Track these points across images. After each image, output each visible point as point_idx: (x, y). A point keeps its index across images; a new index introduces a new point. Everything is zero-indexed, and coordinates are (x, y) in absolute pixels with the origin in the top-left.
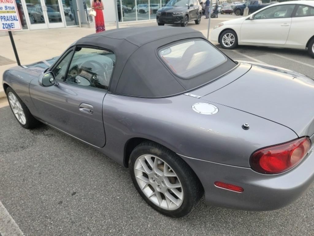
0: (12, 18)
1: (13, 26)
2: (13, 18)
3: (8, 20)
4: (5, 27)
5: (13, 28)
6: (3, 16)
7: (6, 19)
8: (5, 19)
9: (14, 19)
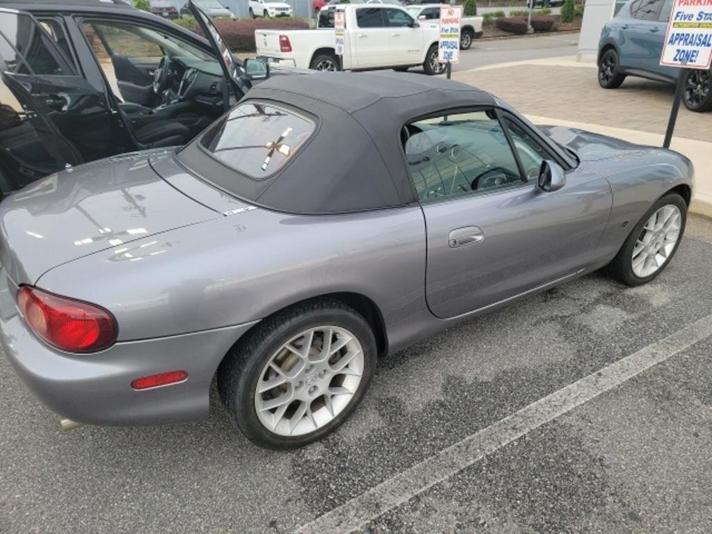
0: (700, 40)
1: (693, 59)
2: (702, 39)
3: (691, 42)
4: (677, 58)
5: (691, 61)
6: (685, 33)
7: (688, 41)
8: (686, 40)
9: (704, 43)
